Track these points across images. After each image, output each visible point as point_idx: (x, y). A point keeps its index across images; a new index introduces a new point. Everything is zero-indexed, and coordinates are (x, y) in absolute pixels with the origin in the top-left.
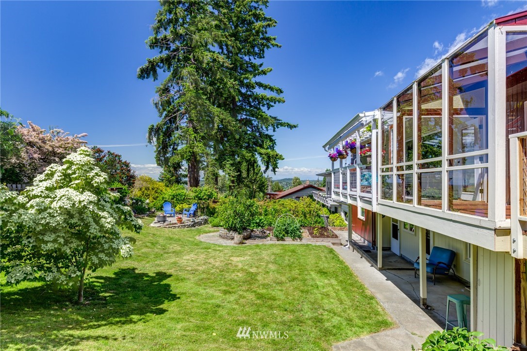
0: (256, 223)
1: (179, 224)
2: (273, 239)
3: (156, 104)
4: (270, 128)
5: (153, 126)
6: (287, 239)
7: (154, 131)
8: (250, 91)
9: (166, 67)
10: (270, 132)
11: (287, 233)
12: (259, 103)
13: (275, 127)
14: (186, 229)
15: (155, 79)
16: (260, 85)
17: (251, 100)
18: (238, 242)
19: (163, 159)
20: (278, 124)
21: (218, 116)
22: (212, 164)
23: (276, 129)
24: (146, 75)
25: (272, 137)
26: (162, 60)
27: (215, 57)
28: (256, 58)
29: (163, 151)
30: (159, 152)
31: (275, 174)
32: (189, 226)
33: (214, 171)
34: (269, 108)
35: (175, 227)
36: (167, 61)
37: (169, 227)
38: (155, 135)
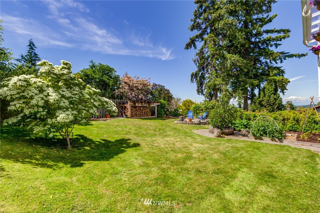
0: (244, 125)
1: (189, 122)
2: (251, 137)
3: (194, 61)
4: (279, 61)
5: (193, 73)
6: (265, 139)
7: (194, 76)
8: (258, 38)
9: (200, 40)
10: (279, 65)
11: (265, 133)
12: (267, 45)
13: (283, 59)
14: (193, 125)
15: (195, 48)
16: (267, 32)
17: (260, 45)
18: (216, 135)
19: (201, 90)
20: (285, 56)
21: (230, 59)
22: (225, 90)
23: (284, 61)
24: (189, 47)
25: (281, 68)
26: (197, 37)
27: (226, 22)
28: (263, 14)
29: (201, 86)
30: (198, 87)
31: (284, 95)
32: (195, 124)
33: (227, 94)
34: (276, 47)
35: (186, 123)
36: (201, 36)
37: (183, 124)
38: (195, 78)
